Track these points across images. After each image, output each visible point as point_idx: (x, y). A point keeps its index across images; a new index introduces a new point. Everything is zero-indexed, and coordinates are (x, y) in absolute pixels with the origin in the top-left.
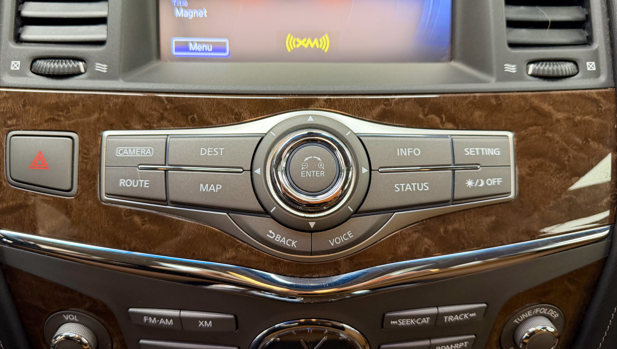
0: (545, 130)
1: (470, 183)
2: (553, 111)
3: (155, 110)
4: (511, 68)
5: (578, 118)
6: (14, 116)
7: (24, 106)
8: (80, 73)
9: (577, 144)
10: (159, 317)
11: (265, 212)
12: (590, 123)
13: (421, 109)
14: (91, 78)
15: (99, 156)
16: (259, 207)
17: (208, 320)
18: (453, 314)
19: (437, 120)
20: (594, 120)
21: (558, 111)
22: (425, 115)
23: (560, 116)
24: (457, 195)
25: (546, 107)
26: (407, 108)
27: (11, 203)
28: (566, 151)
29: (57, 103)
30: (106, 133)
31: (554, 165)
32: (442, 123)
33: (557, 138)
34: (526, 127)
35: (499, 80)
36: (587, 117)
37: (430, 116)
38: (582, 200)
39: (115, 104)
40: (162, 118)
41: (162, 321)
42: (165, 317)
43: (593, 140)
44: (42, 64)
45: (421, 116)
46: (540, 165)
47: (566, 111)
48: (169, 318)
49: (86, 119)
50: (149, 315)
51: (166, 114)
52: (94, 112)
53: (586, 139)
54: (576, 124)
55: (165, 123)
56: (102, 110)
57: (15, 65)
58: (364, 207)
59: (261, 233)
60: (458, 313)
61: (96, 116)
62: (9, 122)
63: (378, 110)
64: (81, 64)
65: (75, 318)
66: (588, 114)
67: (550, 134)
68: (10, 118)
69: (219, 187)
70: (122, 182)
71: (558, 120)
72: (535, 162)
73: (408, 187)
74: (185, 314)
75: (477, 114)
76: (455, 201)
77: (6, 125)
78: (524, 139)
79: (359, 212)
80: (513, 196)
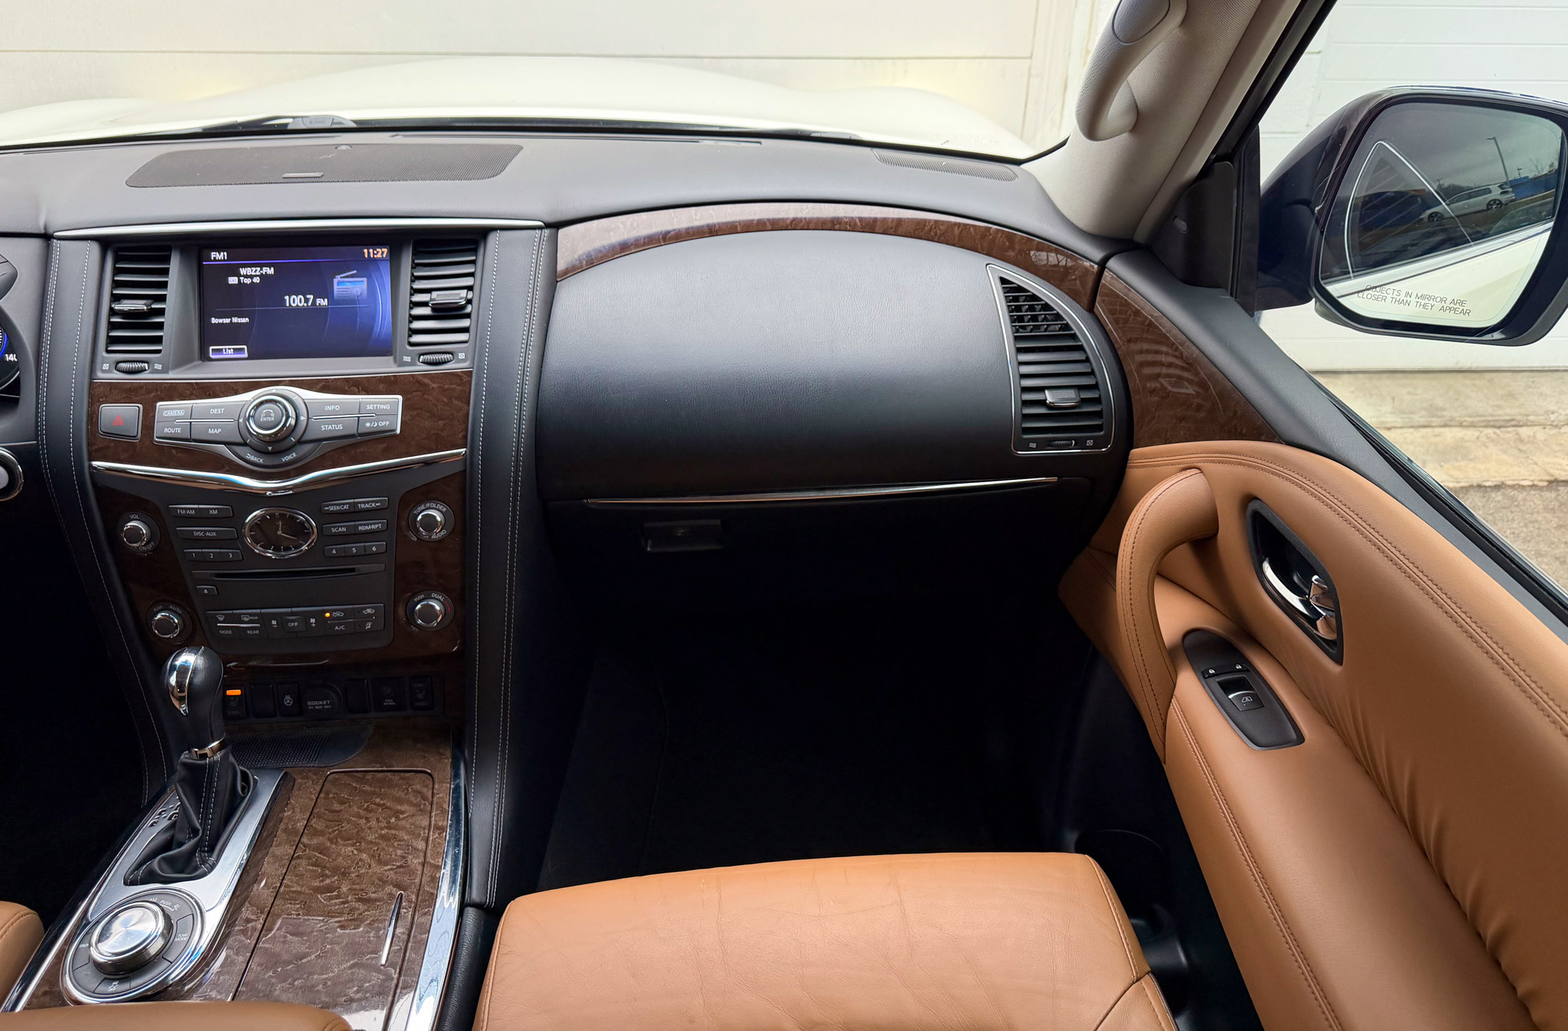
0: (423, 394)
1: (368, 425)
2: (430, 383)
3: (188, 390)
4: (407, 359)
5: (447, 386)
6: (105, 396)
7: (110, 390)
8: (146, 370)
9: (444, 402)
10: (186, 509)
11: (245, 444)
12: (454, 389)
13: (347, 384)
14: (151, 373)
15: (154, 417)
16: (238, 441)
17: (215, 509)
18: (364, 503)
19: (357, 390)
20: (458, 388)
21: (434, 383)
22: (349, 388)
23: (434, 386)
24: (361, 431)
25: (426, 381)
26: (338, 383)
27: (100, 446)
28: (437, 406)
29: (130, 388)
30: (159, 404)
31: (428, 414)
32: (359, 392)
33: (431, 398)
34: (411, 393)
35: (400, 366)
36: (453, 386)
37: (352, 388)
38: (445, 434)
39: (165, 387)
40: (192, 394)
41: (188, 512)
42: (188, 509)
43: (455, 399)
44: (123, 365)
45: (347, 388)
46: (418, 414)
47: (439, 383)
48: (192, 509)
49: (147, 396)
50: (180, 508)
51: (194, 392)
52: (152, 392)
53: (450, 399)
54: (443, 390)
55: (193, 397)
56: (157, 391)
57: (106, 367)
58: (306, 438)
59: (242, 455)
60: (368, 502)
61: (153, 394)
62: (101, 400)
63: (321, 385)
64: (146, 364)
65: (136, 518)
66: (453, 384)
67: (426, 396)
68: (102, 397)
69: (219, 430)
70: (166, 430)
71: (433, 388)
72: (415, 412)
73: (330, 427)
74: (201, 506)
75: (381, 386)
76: (361, 435)
77: (99, 401)
78: (409, 399)
79: (300, 442)
80: (398, 432)
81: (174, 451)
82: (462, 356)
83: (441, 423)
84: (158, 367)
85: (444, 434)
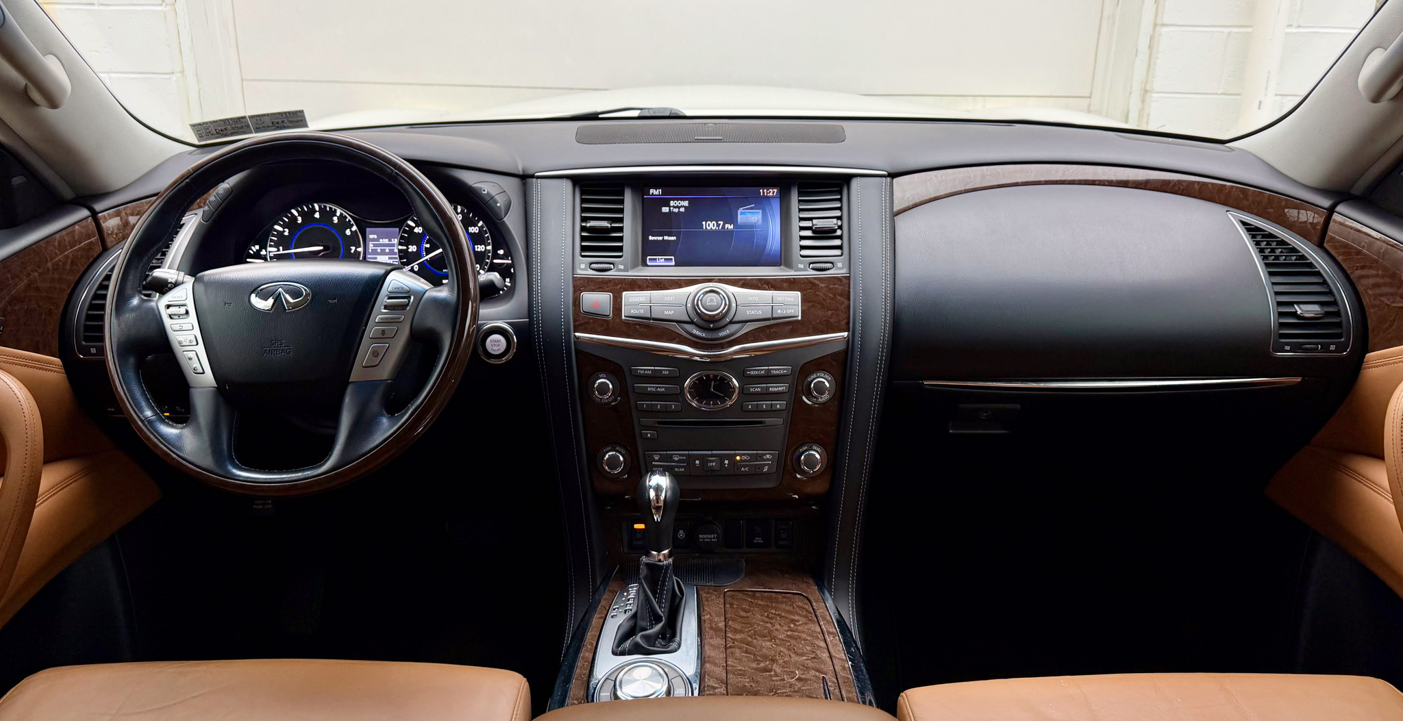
0: (816, 292)
1: (779, 311)
2: (819, 283)
3: (645, 283)
4: (801, 266)
5: (832, 286)
6: (584, 286)
7: (588, 282)
8: (612, 269)
9: (830, 297)
10: (645, 370)
11: (691, 322)
12: (836, 288)
13: (760, 282)
14: (616, 271)
15: (621, 301)
16: (689, 320)
17: (667, 370)
18: (776, 370)
19: (767, 287)
20: (840, 287)
21: (822, 283)
22: (762, 285)
23: (823, 285)
24: (774, 316)
25: (816, 282)
26: (754, 282)
27: (582, 321)
28: (825, 300)
29: (601, 281)
30: (624, 293)
31: (819, 306)
32: (769, 288)
33: (821, 294)
34: (806, 290)
35: (795, 271)
39: (628, 281)
40: (648, 287)
41: (646, 372)
42: (647, 370)
43: (839, 295)
44: (595, 265)
45: (760, 285)
46: (813, 305)
47: (825, 283)
48: (649, 370)
49: (615, 287)
50: (640, 369)
51: (649, 285)
52: (619, 284)
53: (836, 295)
54: (830, 289)
56: (622, 284)
57: (583, 266)
58: (735, 319)
59: (689, 330)
60: (778, 369)
61: (620, 286)
62: (582, 289)
63: (741, 283)
64: (611, 265)
65: (604, 376)
66: (837, 285)
67: (818, 293)
68: (582, 287)
69: (672, 312)
70: (632, 311)
71: (822, 287)
72: (810, 304)
73: (753, 312)
74: (656, 368)
75: (784, 285)
76: (774, 319)
77: (580, 290)
78: (805, 295)
79: (731, 322)
80: (800, 318)
81: (638, 327)
82: (840, 265)
83: (830, 312)
84: (621, 267)
85: (832, 320)
